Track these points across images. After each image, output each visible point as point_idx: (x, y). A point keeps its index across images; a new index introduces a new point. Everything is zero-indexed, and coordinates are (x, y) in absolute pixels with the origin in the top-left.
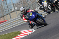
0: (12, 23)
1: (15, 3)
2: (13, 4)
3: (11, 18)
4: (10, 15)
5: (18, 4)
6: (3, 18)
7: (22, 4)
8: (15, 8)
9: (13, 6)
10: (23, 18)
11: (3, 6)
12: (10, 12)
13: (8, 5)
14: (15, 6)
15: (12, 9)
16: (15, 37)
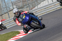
0: (11, 22)
1: (13, 1)
2: (12, 2)
3: (9, 17)
4: (8, 14)
5: (17, 2)
6: (1, 16)
7: (21, 2)
8: (14, 6)
9: (11, 4)
10: (17, 21)
11: (1, 4)
12: (8, 10)
13: (6, 3)
14: (13, 4)
15: (11, 8)
16: (14, 37)
